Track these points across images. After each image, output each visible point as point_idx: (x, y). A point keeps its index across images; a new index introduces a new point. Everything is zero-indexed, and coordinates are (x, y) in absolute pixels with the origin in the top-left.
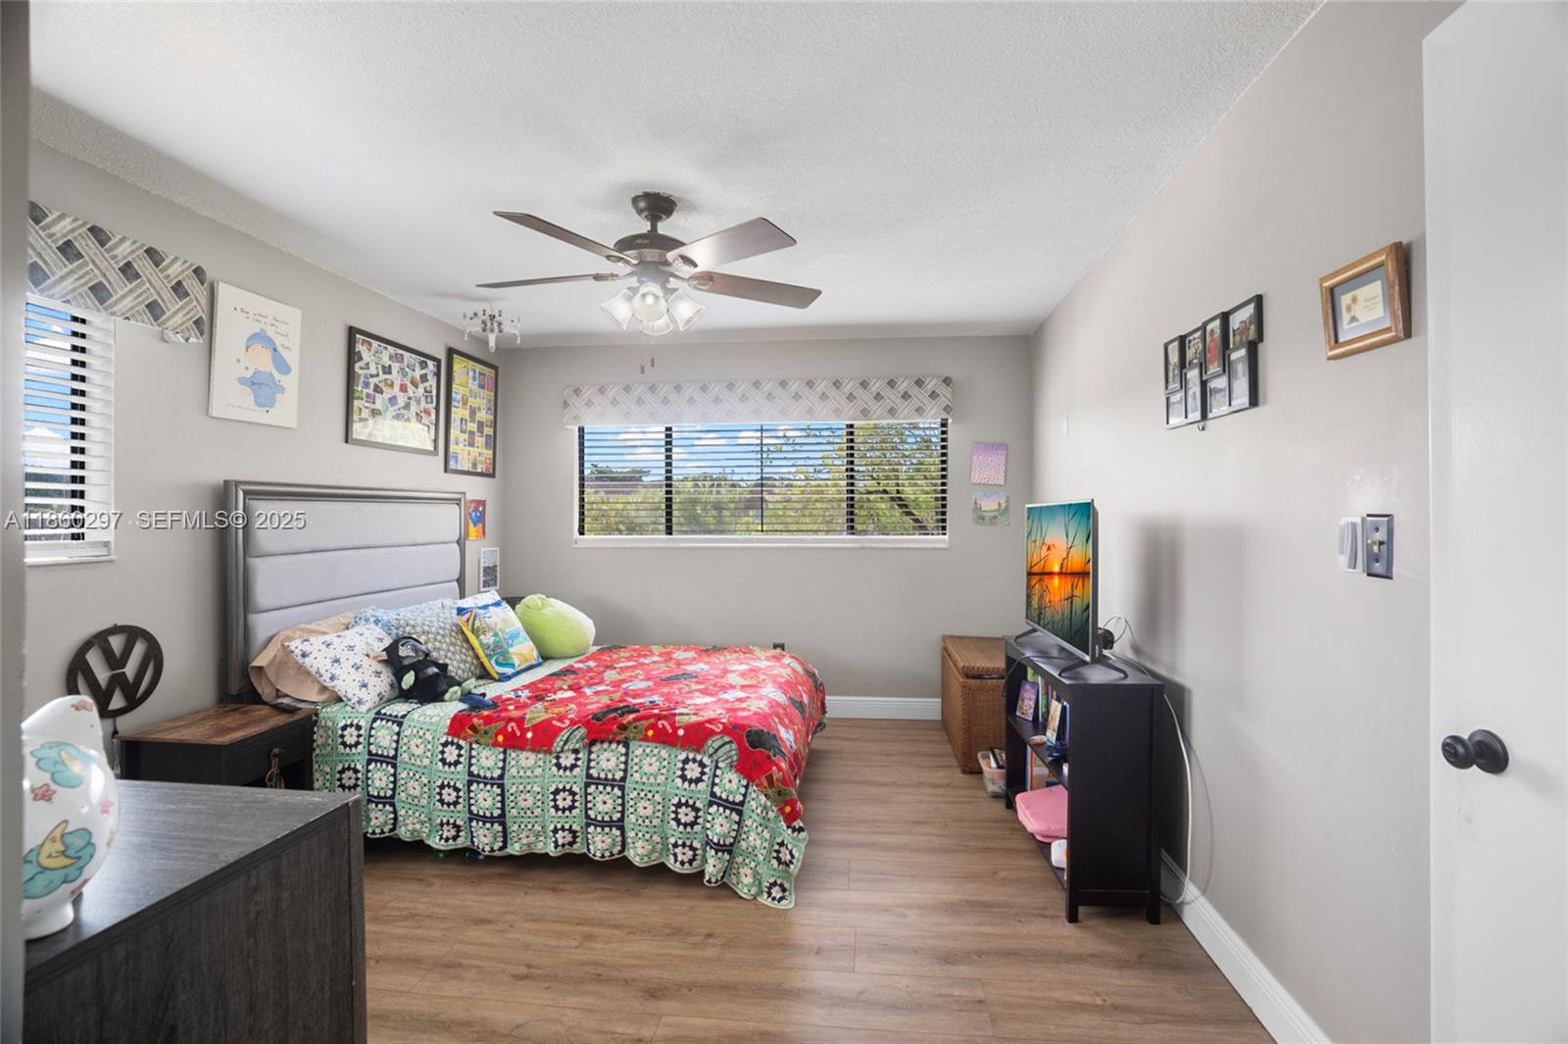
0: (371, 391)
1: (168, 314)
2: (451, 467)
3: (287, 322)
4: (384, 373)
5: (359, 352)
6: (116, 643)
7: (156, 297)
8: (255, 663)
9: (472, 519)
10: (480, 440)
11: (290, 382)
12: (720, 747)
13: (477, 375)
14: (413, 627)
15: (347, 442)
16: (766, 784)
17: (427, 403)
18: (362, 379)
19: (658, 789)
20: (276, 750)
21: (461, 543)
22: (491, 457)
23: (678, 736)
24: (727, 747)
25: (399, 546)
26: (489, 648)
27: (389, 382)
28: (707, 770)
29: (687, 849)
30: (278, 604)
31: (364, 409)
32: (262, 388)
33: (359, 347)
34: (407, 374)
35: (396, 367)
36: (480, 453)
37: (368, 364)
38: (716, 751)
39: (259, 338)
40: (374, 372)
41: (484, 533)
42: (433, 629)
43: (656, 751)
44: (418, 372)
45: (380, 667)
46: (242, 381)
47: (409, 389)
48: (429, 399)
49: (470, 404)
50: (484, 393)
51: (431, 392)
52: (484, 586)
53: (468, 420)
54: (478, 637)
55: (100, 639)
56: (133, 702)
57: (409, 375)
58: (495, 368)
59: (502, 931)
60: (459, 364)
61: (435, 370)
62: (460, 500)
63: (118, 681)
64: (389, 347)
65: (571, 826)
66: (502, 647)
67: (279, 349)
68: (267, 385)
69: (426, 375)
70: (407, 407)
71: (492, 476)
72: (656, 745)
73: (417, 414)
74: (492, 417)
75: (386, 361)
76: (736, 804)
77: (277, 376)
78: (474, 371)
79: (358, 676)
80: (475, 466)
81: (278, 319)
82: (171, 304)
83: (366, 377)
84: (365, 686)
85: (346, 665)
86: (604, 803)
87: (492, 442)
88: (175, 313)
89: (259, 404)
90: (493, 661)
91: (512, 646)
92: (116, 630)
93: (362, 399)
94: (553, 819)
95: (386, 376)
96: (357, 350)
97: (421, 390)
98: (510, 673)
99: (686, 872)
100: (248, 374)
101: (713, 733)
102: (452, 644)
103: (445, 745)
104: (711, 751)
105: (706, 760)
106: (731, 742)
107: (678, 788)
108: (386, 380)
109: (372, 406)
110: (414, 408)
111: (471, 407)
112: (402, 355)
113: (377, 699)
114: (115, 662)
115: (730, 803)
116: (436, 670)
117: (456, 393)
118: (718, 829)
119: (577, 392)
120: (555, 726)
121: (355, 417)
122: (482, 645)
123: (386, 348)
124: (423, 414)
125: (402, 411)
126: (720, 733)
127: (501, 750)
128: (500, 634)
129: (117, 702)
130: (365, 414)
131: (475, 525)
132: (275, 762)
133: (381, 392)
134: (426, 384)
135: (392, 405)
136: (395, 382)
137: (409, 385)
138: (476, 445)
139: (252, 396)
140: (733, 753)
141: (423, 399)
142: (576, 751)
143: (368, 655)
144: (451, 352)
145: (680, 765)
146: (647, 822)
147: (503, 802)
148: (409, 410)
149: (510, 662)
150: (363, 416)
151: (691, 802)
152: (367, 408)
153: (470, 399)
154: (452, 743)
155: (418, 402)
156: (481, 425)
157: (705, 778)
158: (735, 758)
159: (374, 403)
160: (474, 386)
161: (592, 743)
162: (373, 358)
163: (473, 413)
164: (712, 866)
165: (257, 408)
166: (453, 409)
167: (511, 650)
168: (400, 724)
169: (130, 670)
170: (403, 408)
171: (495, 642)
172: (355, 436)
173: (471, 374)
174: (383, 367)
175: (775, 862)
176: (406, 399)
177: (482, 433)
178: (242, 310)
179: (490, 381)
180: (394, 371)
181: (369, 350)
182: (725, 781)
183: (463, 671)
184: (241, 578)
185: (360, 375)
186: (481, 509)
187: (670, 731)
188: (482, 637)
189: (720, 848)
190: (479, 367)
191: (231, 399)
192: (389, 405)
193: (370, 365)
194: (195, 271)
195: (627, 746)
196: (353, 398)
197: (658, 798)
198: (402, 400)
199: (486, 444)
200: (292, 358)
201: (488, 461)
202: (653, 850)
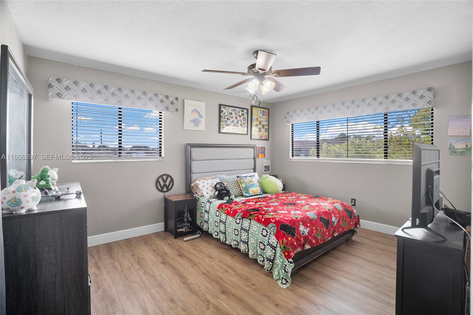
0: (226, 119)
1: (170, 109)
2: (252, 138)
3: (201, 106)
4: (230, 114)
5: (222, 110)
6: (165, 177)
7: (167, 105)
8: (191, 185)
9: (260, 152)
10: (263, 130)
11: (203, 120)
12: (272, 227)
13: (261, 112)
14: (225, 180)
15: (219, 133)
16: (281, 243)
17: (244, 121)
18: (223, 117)
19: (256, 235)
20: (186, 205)
21: (254, 159)
22: (267, 134)
23: (262, 221)
24: (274, 228)
25: (233, 159)
26: (243, 188)
27: (232, 117)
28: (268, 234)
29: (262, 257)
30: (198, 172)
31: (224, 124)
32: (196, 122)
33: (222, 109)
34: (237, 114)
35: (233, 113)
36: (264, 133)
37: (225, 113)
38: (271, 228)
39: (195, 110)
40: (227, 115)
41: (265, 156)
42: (230, 181)
43: (257, 224)
44: (241, 113)
45: (213, 189)
46: (191, 121)
47: (238, 118)
48: (245, 120)
49: (259, 120)
50: (265, 117)
51: (245, 118)
52: (265, 171)
53: (258, 124)
54: (241, 184)
55: (161, 176)
56: (168, 190)
57: (238, 114)
58: (268, 109)
59: (212, 262)
60: (254, 110)
61: (247, 112)
62: (254, 147)
63: (165, 185)
64: (231, 108)
65: (237, 240)
66: (247, 188)
67: (200, 112)
68: (197, 121)
69: (243, 114)
70: (237, 123)
71: (268, 140)
72: (257, 222)
73: (241, 124)
74: (268, 123)
75: (230, 111)
76: (274, 247)
77: (199, 119)
78: (261, 111)
79: (207, 191)
80: (261, 137)
81: (200, 105)
82: (171, 106)
83: (224, 116)
84: (207, 193)
85: (205, 188)
86: (244, 236)
87: (268, 130)
88: (171, 108)
89: (195, 126)
90: (244, 192)
91: (250, 188)
92: (165, 175)
93: (223, 122)
94: (234, 237)
95: (231, 115)
96: (221, 110)
97: (242, 118)
98: (248, 196)
99: (261, 264)
100: (192, 119)
101: (271, 222)
102: (234, 186)
103: (217, 211)
104: (269, 228)
105: (268, 231)
106: (275, 226)
107: (260, 237)
108: (231, 116)
109: (226, 123)
110: (240, 123)
111: (259, 121)
112: (235, 109)
113: (210, 197)
114: (165, 181)
115: (272, 246)
116: (225, 192)
117: (254, 118)
118: (268, 253)
119: (288, 113)
120: (237, 211)
121: (221, 127)
122: (242, 186)
123: (230, 108)
124: (243, 124)
125: (236, 124)
126: (273, 223)
127: (226, 215)
128: (247, 184)
129: (165, 189)
130: (224, 125)
131: (261, 154)
132: (186, 207)
133: (229, 119)
134: (244, 116)
135: (233, 123)
136: (233, 117)
137: (238, 117)
138: (262, 131)
139: (193, 124)
140: (275, 230)
141: (243, 120)
142: (240, 219)
143: (211, 186)
144: (252, 107)
145: (262, 230)
146: (253, 245)
147: (225, 229)
148: (238, 123)
149: (249, 192)
150: (224, 126)
151: (263, 242)
152: (225, 124)
153: (259, 119)
154: (218, 211)
155: (241, 121)
156: (263, 126)
157: (267, 236)
158: (275, 232)
159: (227, 122)
160: (261, 115)
161: (243, 218)
162: (226, 111)
163: (260, 123)
164: (267, 265)
165: (195, 127)
166: (253, 122)
167: (250, 189)
168: (211, 204)
169: (167, 183)
170: (236, 123)
171: (245, 186)
172: (221, 131)
173: (259, 112)
174: (230, 113)
175: (283, 270)
176: (237, 121)
177: (264, 128)
178: (190, 105)
179: (266, 113)
180: (233, 114)
181: (225, 109)
182: (272, 239)
183: (236, 193)
184: (189, 165)
185: (222, 116)
186: (263, 150)
187: (261, 219)
188: (242, 185)
189: (269, 260)
190: (262, 110)
191: (188, 125)
192: (232, 123)
193: (226, 113)
194: (176, 98)
195: (250, 221)
196: (221, 122)
197: (256, 238)
198: (236, 121)
199: (265, 131)
200: (203, 114)
201: (266, 136)
202: (254, 254)
